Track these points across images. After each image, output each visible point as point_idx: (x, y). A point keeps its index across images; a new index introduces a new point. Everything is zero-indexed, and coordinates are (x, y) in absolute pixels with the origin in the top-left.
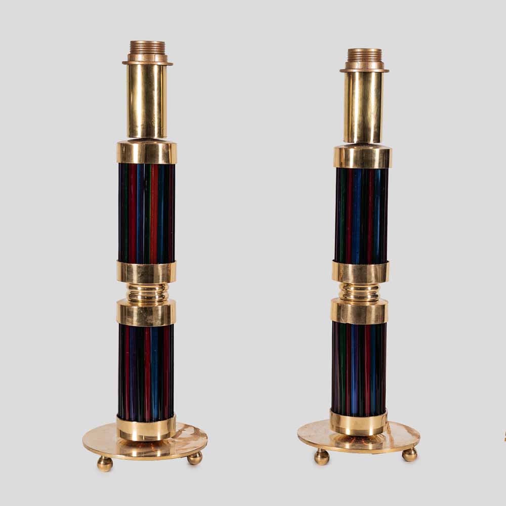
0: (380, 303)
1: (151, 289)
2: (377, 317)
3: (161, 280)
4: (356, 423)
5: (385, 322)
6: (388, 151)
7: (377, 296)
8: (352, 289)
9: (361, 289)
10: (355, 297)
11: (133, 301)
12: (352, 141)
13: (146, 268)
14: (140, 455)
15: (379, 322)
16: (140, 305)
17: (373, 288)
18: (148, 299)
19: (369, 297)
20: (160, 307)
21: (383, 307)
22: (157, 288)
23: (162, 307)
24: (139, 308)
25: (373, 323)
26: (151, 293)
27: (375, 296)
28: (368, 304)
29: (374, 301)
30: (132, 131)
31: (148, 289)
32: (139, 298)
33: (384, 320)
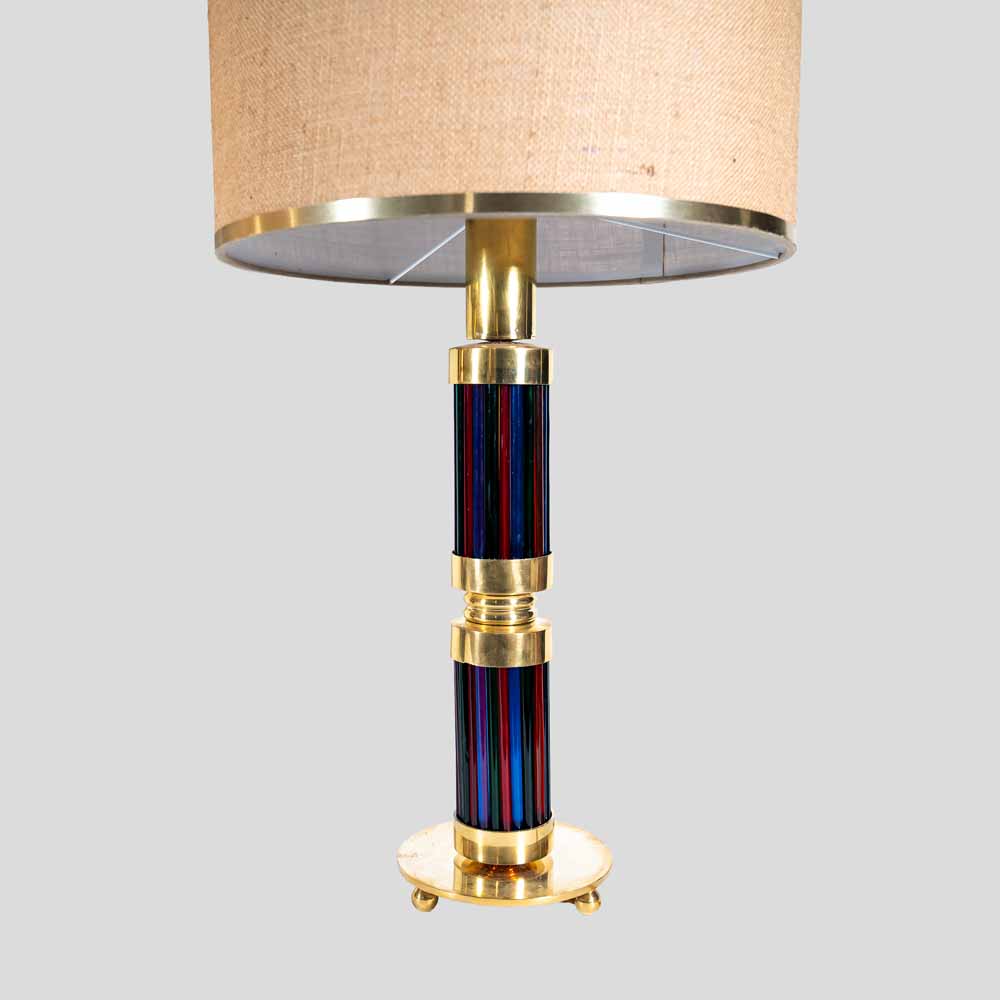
5: (546, 661)
6: (546, 353)
8: (483, 603)
9: (500, 602)
10: (489, 618)
12: (479, 338)
17: (522, 601)
19: (514, 618)
25: (517, 664)
27: (526, 614)
28: (511, 630)
29: (525, 624)
33: (543, 658)
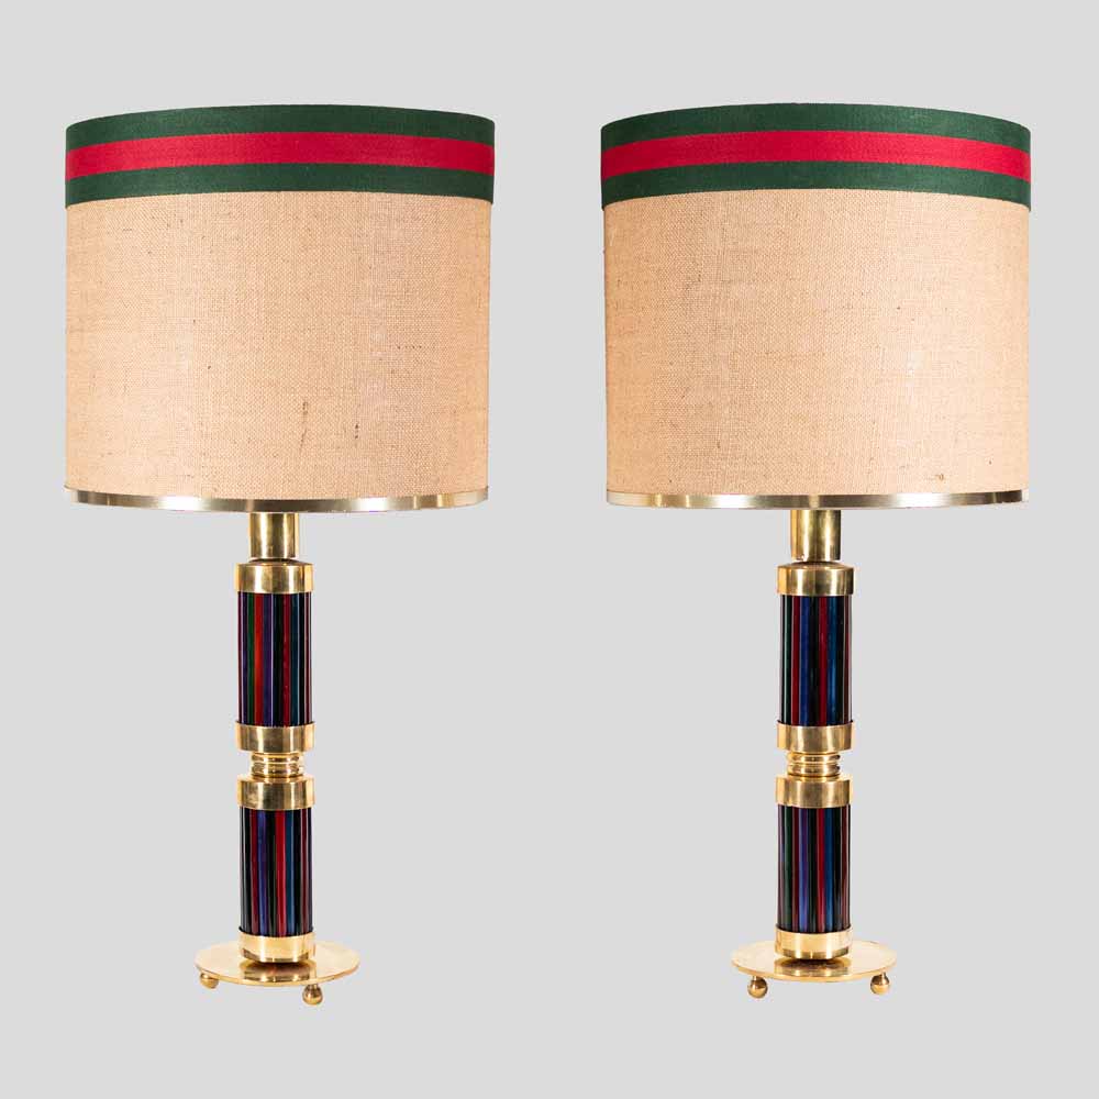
0: (843, 777)
1: (280, 760)
2: (836, 798)
3: (292, 747)
4: (805, 942)
5: (849, 803)
6: (851, 571)
7: (838, 768)
8: (803, 760)
9: (816, 759)
10: (807, 771)
11: (258, 776)
13: (274, 731)
14: (271, 980)
15: (841, 804)
16: (267, 781)
17: (832, 758)
18: (278, 774)
19: (826, 771)
20: (293, 784)
21: (847, 783)
22: (289, 759)
23: (297, 784)
24: (266, 785)
25: (830, 805)
26: (281, 766)
27: (835, 768)
28: (825, 780)
29: (834, 776)
30: (256, 549)
31: (277, 760)
32: (266, 772)
